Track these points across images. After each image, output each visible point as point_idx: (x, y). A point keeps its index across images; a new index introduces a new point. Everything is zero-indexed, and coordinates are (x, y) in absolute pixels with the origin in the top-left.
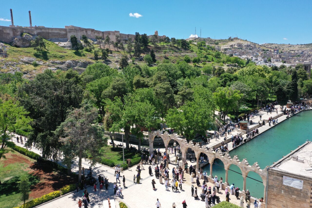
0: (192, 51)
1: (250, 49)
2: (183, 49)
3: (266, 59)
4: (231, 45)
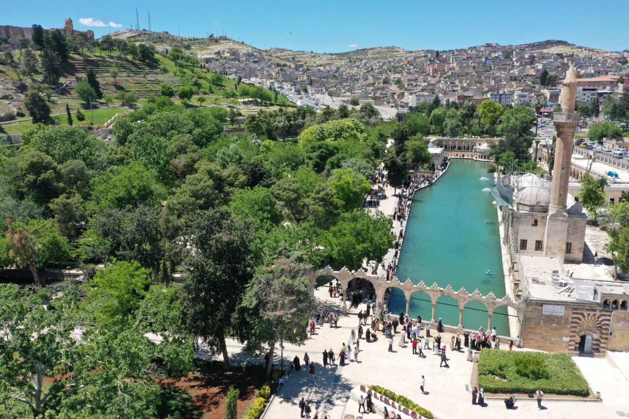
0: (165, 71)
1: (255, 62)
2: (145, 65)
3: (298, 86)
4: (217, 51)
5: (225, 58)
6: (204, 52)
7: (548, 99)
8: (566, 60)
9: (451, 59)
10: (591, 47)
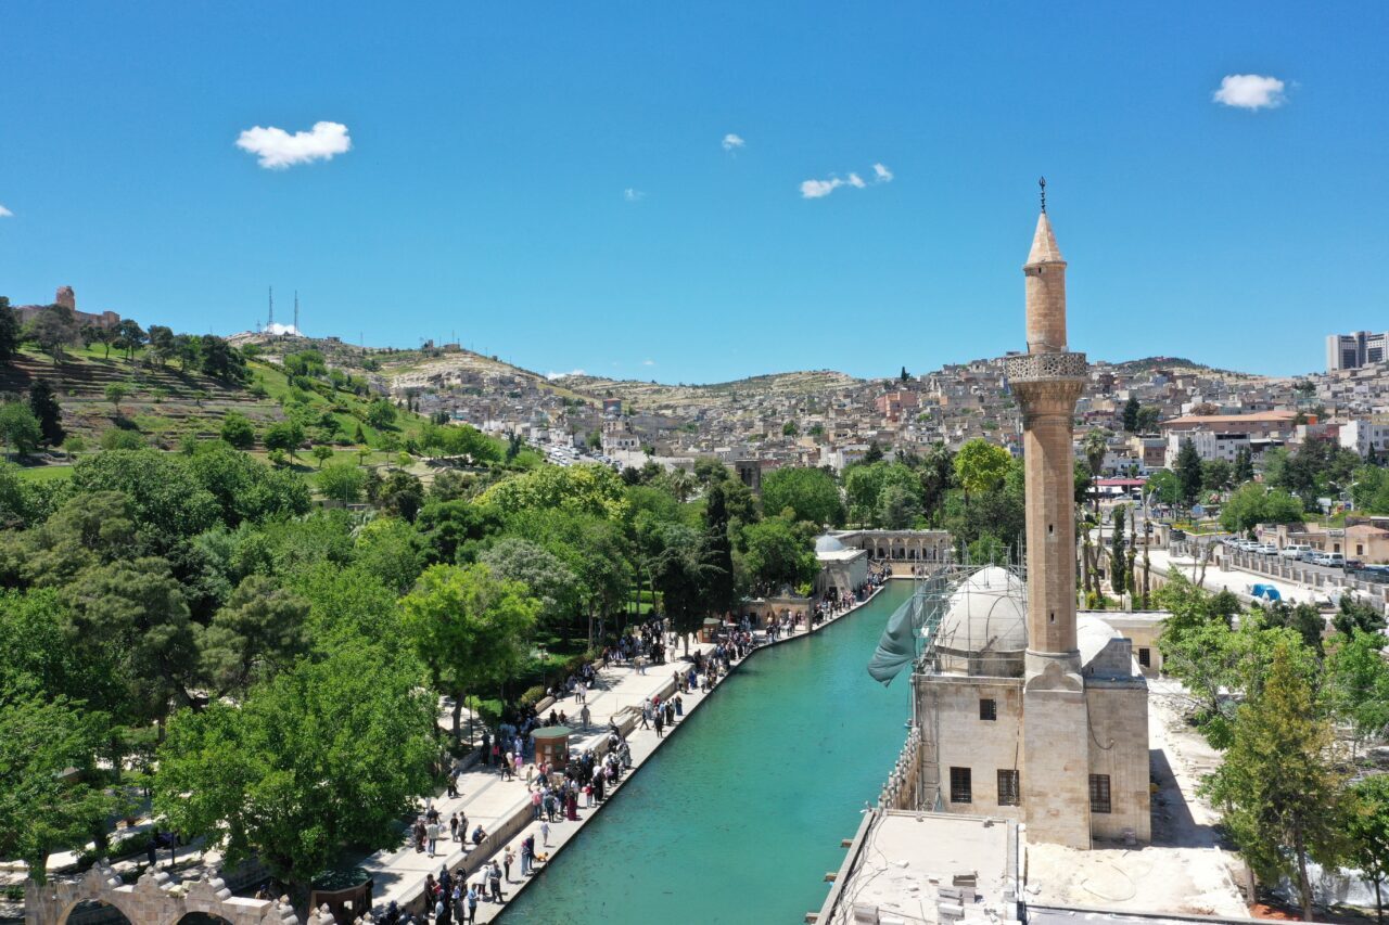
0: (260, 394)
1: (514, 396)
2: (214, 381)
3: (581, 436)
4: (434, 373)
5: (451, 388)
6: (405, 376)
7: (1141, 457)
8: (1180, 384)
9: (932, 383)
10: (1240, 371)
